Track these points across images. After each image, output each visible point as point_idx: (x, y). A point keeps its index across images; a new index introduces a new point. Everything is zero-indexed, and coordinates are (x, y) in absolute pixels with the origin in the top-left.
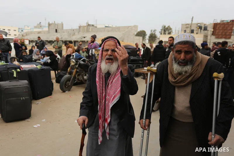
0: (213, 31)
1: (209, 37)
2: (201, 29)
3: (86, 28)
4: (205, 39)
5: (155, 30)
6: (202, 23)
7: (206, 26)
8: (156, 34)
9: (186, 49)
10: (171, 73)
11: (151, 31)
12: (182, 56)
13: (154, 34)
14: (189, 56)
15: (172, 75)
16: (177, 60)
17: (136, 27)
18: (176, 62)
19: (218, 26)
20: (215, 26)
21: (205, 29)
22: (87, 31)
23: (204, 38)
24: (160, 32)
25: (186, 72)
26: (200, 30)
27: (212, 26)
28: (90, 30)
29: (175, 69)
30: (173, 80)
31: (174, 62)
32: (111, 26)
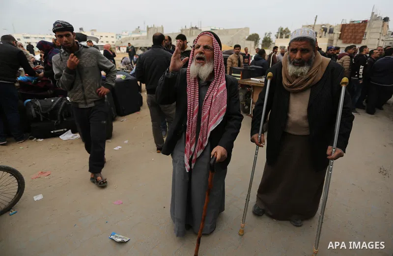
0: (340, 34)
1: (335, 42)
2: (326, 32)
3: (189, 31)
4: (330, 44)
5: (270, 34)
6: (328, 24)
7: (331, 27)
8: (271, 38)
9: (302, 47)
10: (286, 76)
11: (266, 34)
13: (269, 38)
14: (305, 56)
15: (287, 79)
16: (292, 59)
17: (247, 29)
18: (290, 63)
19: (347, 28)
20: (344, 27)
21: (331, 31)
22: (190, 35)
23: (328, 42)
24: (275, 35)
25: (302, 74)
26: (324, 32)
27: (339, 28)
28: (194, 34)
29: (289, 71)
30: (289, 84)
31: (288, 63)
32: (218, 29)
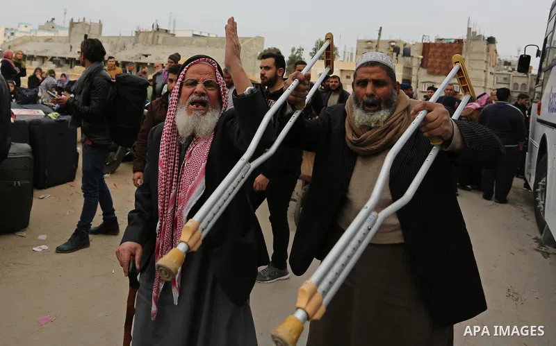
0: (422, 60)
1: (414, 71)
2: (398, 53)
3: (150, 36)
4: (407, 74)
5: (301, 50)
6: (400, 41)
7: (406, 46)
8: (303, 57)
9: (374, 76)
10: (351, 127)
11: (293, 50)
12: (369, 89)
13: (299, 57)
14: (381, 91)
15: (353, 131)
16: (359, 100)
17: (260, 40)
19: (432, 50)
20: (426, 47)
21: (407, 53)
22: (153, 43)
23: (404, 72)
24: (311, 54)
26: (395, 54)
27: (420, 48)
28: (160, 40)
30: (354, 139)
32: (207, 35)
